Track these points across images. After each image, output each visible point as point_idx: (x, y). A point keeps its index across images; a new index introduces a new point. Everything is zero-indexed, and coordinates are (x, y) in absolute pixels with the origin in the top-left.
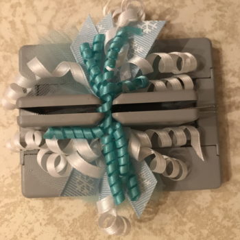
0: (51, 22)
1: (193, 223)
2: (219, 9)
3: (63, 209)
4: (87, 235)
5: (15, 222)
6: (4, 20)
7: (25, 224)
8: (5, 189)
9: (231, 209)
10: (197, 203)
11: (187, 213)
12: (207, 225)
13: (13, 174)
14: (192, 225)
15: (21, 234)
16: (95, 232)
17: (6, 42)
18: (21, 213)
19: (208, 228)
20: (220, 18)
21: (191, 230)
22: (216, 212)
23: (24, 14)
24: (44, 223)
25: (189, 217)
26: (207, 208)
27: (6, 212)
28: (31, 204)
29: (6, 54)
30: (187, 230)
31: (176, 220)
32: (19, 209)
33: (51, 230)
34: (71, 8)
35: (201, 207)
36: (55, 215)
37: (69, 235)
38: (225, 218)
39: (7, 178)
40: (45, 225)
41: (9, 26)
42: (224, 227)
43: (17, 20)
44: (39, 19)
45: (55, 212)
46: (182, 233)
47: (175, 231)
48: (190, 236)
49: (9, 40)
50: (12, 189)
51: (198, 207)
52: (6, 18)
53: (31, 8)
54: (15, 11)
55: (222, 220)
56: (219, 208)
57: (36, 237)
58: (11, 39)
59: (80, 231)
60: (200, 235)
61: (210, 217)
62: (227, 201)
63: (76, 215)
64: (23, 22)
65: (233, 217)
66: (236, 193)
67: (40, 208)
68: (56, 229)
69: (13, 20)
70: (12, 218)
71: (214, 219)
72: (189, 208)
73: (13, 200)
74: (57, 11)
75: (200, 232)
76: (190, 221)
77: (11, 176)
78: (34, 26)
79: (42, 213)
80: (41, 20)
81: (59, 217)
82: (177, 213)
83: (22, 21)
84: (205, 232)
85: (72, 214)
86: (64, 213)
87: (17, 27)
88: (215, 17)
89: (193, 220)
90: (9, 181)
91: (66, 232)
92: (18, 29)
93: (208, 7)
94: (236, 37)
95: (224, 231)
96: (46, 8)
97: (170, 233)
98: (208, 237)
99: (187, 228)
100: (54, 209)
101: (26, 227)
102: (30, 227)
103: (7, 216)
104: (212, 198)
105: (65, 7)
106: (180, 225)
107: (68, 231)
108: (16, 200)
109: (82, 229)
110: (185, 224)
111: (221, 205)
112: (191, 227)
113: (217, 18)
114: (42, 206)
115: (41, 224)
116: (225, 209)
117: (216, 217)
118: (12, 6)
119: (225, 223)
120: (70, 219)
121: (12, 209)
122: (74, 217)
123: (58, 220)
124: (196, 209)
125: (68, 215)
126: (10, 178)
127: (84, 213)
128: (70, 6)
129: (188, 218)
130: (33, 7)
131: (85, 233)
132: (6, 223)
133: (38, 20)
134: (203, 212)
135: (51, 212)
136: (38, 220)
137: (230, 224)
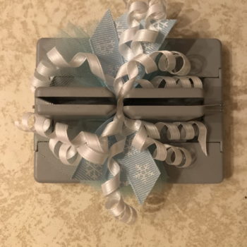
0: (61, 23)
1: (193, 219)
2: (225, 14)
3: (70, 203)
4: (92, 227)
5: (24, 214)
6: (16, 21)
7: (34, 215)
8: (15, 183)
9: (229, 207)
10: (197, 200)
11: (187, 210)
12: (206, 221)
13: (23, 168)
14: (191, 221)
15: (30, 225)
16: (99, 225)
17: (18, 42)
18: (30, 205)
19: (207, 224)
20: (226, 23)
21: (191, 226)
22: (215, 210)
23: (35, 16)
24: (51, 215)
25: (189, 213)
26: (206, 206)
27: (16, 204)
28: (39, 197)
29: (18, 53)
30: (187, 226)
31: (176, 216)
32: (28, 202)
33: (59, 221)
34: (81, 11)
35: (201, 205)
36: (62, 208)
37: (75, 227)
38: (223, 215)
39: (17, 172)
40: (53, 217)
41: (21, 26)
42: (222, 224)
43: (29, 21)
44: (50, 21)
45: (62, 205)
46: (182, 228)
47: (175, 226)
48: (189, 231)
49: (21, 41)
50: (22, 182)
51: (198, 204)
52: (18, 19)
53: (42, 9)
54: (27, 12)
55: (221, 217)
56: (218, 206)
57: (43, 228)
58: (23, 40)
59: (85, 223)
60: (199, 231)
61: (209, 214)
62: (226, 199)
63: (82, 209)
64: (35, 23)
65: (231, 215)
66: (235, 192)
67: (47, 201)
68: (63, 221)
69: (25, 21)
70: (21, 210)
71: (213, 216)
72: (190, 205)
73: (22, 193)
74: (67, 13)
75: (200, 228)
76: (190, 217)
77: (21, 170)
78: (45, 27)
79: (49, 206)
80: (51, 21)
81: (65, 210)
82: (178, 209)
83: (33, 22)
84: (204, 228)
85: (78, 208)
86: (70, 206)
87: (29, 27)
88: (221, 21)
89: (193, 217)
90: (19, 174)
91: (72, 224)
92: (30, 30)
93: (214, 11)
94: (240, 41)
95: (222, 227)
96: (57, 10)
97: (170, 228)
98: (206, 232)
99: (186, 224)
100: (61, 202)
101: (35, 218)
102: (38, 218)
103: (16, 208)
104: (212, 196)
105: (75, 9)
106: (180, 220)
107: (74, 223)
108: (25, 192)
109: (87, 222)
110: (185, 220)
111: (220, 204)
112: (190, 224)
113: (222, 23)
114: (50, 199)
115: (48, 216)
116: (223, 207)
117: (215, 214)
118: (24, 7)
119: (224, 220)
120: (76, 212)
121: (21, 201)
122: (80, 210)
123: (64, 213)
124: (196, 207)
125: (74, 209)
126: (20, 172)
127: (89, 207)
128: (80, 8)
129: (188, 215)
130: (44, 9)
131: (90, 226)
132: (16, 214)
133: (48, 22)
134: (203, 210)
135: (58, 205)
136: (46, 212)
137: (228, 221)
